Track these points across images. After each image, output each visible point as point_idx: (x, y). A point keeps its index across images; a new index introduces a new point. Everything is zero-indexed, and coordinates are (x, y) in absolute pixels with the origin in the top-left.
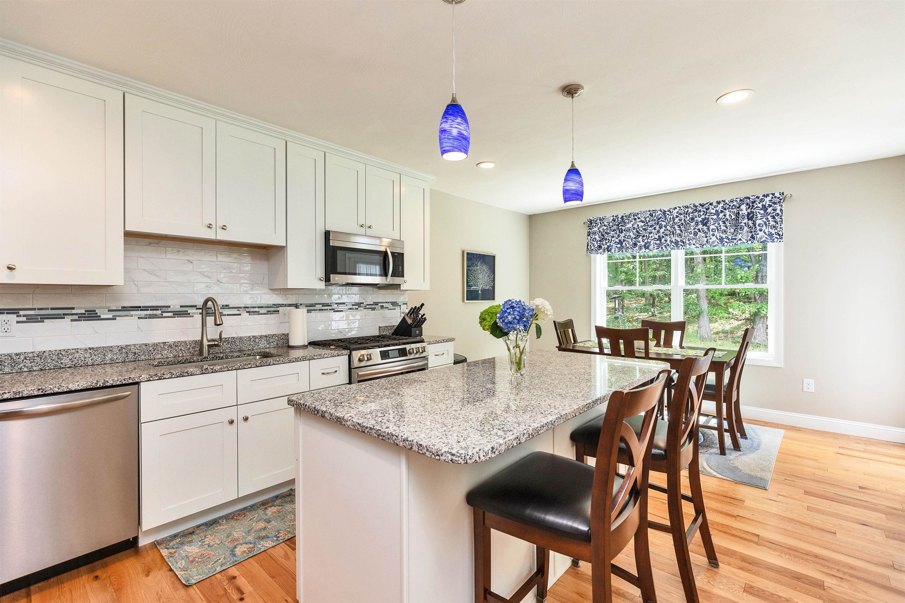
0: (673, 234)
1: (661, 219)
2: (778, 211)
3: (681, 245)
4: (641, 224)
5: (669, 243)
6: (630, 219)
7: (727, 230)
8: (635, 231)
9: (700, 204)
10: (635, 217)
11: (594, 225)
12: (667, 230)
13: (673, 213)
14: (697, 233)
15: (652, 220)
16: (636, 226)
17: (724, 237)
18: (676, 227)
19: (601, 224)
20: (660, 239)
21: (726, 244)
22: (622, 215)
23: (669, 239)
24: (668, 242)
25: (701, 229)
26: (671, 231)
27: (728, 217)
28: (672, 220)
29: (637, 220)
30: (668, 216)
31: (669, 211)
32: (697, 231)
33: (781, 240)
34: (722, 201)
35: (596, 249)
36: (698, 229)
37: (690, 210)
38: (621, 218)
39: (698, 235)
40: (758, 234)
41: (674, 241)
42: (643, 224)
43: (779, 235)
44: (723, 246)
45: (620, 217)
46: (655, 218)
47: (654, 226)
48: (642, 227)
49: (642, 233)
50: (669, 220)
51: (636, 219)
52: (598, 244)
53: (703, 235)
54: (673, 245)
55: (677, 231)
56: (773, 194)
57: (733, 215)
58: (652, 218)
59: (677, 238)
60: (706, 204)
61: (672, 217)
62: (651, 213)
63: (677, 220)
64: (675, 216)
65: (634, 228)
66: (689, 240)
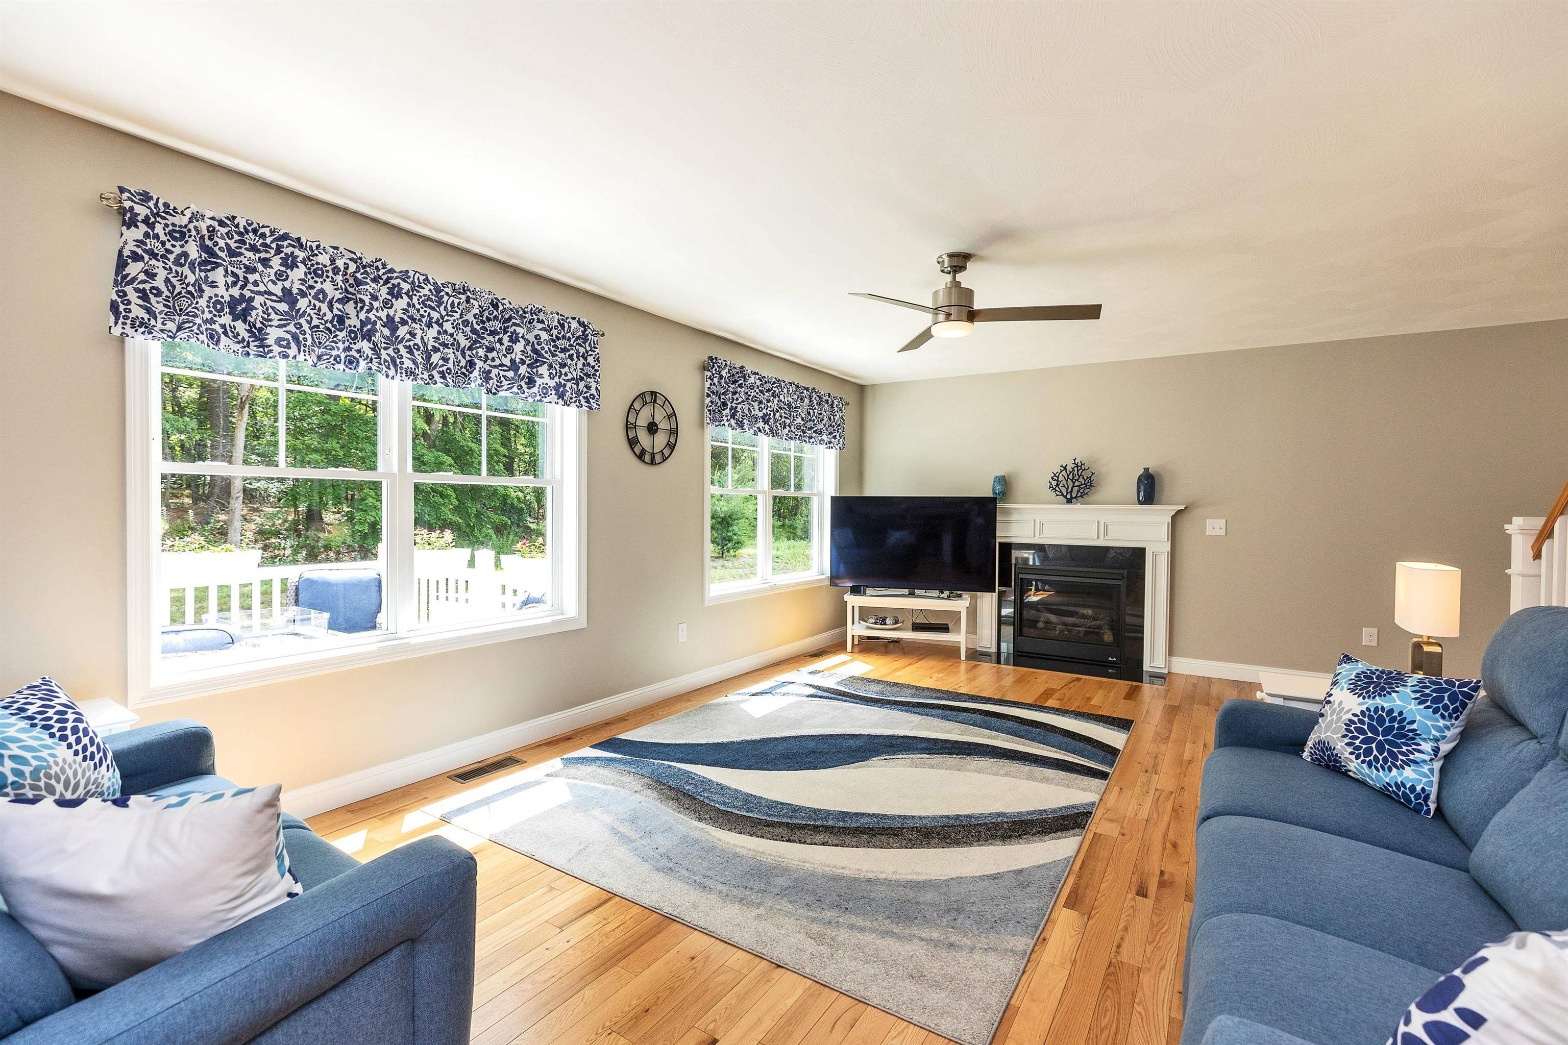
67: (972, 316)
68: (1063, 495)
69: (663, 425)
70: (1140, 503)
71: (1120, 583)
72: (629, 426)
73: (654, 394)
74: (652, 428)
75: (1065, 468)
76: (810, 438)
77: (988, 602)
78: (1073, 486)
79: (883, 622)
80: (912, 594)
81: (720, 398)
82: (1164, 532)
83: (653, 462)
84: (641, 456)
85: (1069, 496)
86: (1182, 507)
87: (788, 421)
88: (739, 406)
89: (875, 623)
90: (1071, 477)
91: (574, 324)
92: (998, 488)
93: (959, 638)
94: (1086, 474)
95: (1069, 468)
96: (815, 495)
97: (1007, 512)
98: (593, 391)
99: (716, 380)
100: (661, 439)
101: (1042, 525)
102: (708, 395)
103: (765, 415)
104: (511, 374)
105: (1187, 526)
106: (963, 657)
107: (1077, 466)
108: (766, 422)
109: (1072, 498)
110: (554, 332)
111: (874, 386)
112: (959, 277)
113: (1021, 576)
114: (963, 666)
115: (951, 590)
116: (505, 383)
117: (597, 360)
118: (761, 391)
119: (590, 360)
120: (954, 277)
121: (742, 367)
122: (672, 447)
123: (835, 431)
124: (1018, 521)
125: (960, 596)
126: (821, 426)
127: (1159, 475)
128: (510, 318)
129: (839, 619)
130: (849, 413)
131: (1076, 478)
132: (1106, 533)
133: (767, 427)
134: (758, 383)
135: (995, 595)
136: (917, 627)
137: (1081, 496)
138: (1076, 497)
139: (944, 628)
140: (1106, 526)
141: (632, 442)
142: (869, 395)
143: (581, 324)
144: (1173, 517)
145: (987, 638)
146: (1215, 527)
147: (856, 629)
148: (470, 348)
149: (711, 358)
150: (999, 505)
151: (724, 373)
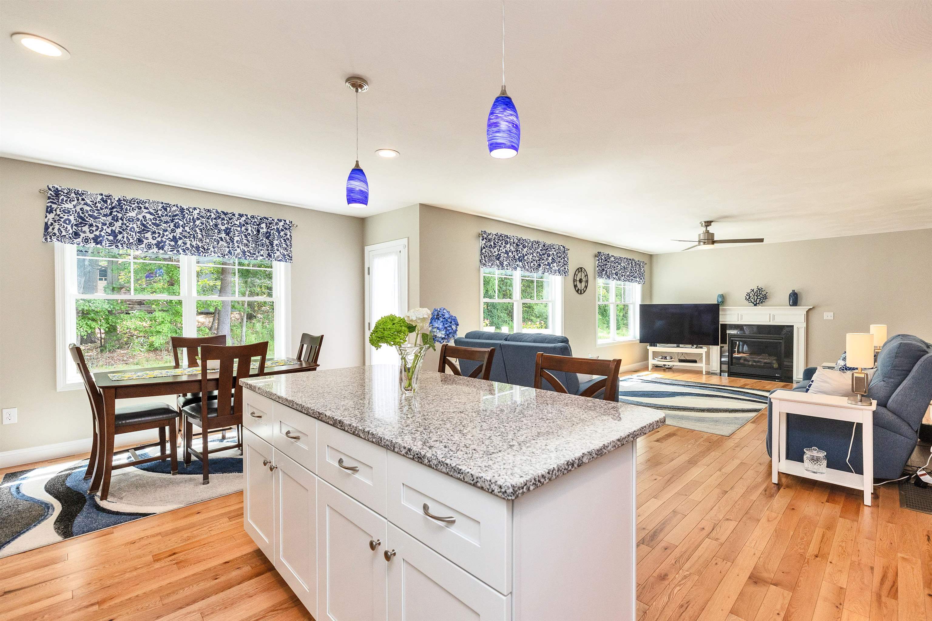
0: (194, 237)
1: (178, 217)
2: (288, 236)
3: (202, 252)
4: (148, 216)
5: (190, 247)
6: (133, 206)
7: (249, 244)
8: (139, 223)
9: (223, 212)
10: (140, 205)
11: (65, 199)
12: (186, 231)
13: (193, 214)
14: (219, 242)
15: (166, 215)
16: (140, 216)
17: (246, 250)
18: (198, 231)
19: (78, 200)
20: (175, 239)
21: (248, 257)
22: (120, 197)
23: (189, 243)
24: (188, 245)
25: (223, 238)
26: (191, 233)
27: (249, 231)
28: (192, 221)
29: (143, 209)
30: (186, 215)
31: (188, 209)
32: (219, 239)
33: (291, 261)
34: (245, 215)
35: (71, 236)
36: (220, 238)
37: (213, 216)
38: (117, 201)
39: (220, 244)
40: (276, 253)
41: (195, 246)
42: (152, 217)
43: (290, 256)
44: (246, 259)
45: (117, 199)
46: (170, 214)
47: (169, 223)
48: (151, 220)
49: (151, 227)
50: (188, 221)
51: (141, 208)
52: (74, 230)
53: (226, 245)
54: (194, 250)
55: (199, 234)
56: (285, 221)
57: (254, 231)
58: (166, 213)
59: (198, 243)
60: (230, 214)
61: (192, 217)
62: (163, 206)
63: (198, 222)
64: (195, 218)
65: (138, 220)
66: (214, 248)
67: (713, 242)
68: (752, 302)
69: (584, 280)
70: (791, 305)
71: (781, 341)
72: (574, 281)
73: (581, 268)
74: (581, 281)
75: (753, 290)
76: (632, 280)
77: (715, 350)
78: (757, 298)
79: (666, 358)
80: (678, 347)
81: (601, 267)
82: (802, 318)
83: (581, 293)
84: (577, 291)
85: (755, 303)
86: (811, 307)
87: (624, 274)
88: (608, 270)
89: (662, 359)
90: (756, 294)
91: (562, 248)
92: (720, 300)
93: (702, 365)
94: (763, 293)
95: (755, 291)
96: (632, 304)
97: (724, 310)
98: (566, 270)
99: (600, 261)
100: (583, 284)
101: (742, 316)
102: (598, 267)
103: (616, 272)
104: (548, 267)
105: (814, 316)
106: (704, 373)
107: (759, 290)
108: (617, 275)
109: (757, 304)
110: (557, 251)
111: (657, 255)
112: (709, 228)
113: (732, 339)
114: (704, 377)
115: (697, 344)
116: (546, 270)
117: (568, 259)
118: (615, 263)
119: (566, 259)
120: (707, 228)
121: (608, 254)
122: (586, 287)
123: (641, 276)
124: (729, 314)
125: (701, 348)
126: (636, 275)
127: (800, 293)
128: (547, 249)
129: (645, 358)
130: (646, 268)
131: (759, 295)
132: (774, 319)
133: (617, 277)
134: (614, 259)
135: (719, 347)
136: (681, 361)
137: (761, 303)
138: (759, 303)
139: (695, 362)
140: (774, 316)
141: (575, 286)
142: (654, 260)
143: (564, 247)
144: (807, 312)
145: (715, 366)
146: (828, 316)
147: (652, 362)
148: (539, 260)
149: (598, 253)
150: (720, 308)
151: (603, 258)
